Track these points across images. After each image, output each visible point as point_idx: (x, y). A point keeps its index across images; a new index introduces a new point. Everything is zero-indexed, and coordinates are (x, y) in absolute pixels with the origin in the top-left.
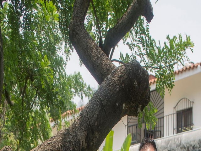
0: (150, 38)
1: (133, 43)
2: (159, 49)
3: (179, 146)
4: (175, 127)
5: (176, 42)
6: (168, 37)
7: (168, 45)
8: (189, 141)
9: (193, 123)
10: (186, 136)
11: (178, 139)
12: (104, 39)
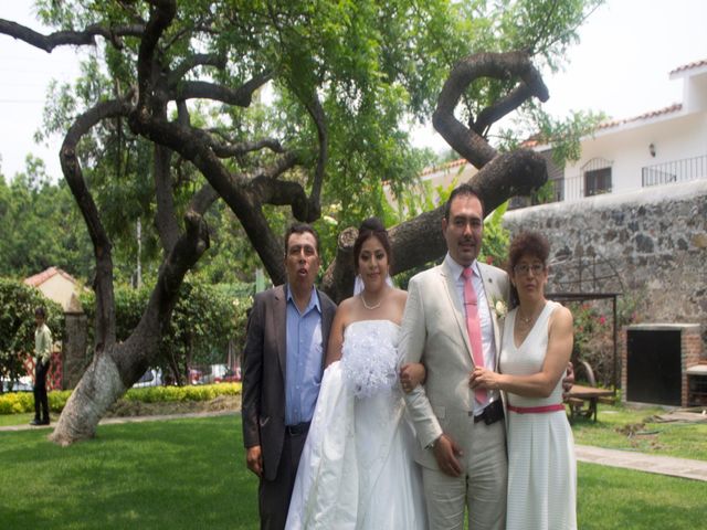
0: (541, 112)
1: (520, 118)
2: (558, 124)
3: (589, 211)
4: (583, 188)
6: (571, 111)
7: (573, 119)
8: (606, 205)
9: (612, 183)
10: (599, 200)
11: (587, 204)
12: (475, 116)
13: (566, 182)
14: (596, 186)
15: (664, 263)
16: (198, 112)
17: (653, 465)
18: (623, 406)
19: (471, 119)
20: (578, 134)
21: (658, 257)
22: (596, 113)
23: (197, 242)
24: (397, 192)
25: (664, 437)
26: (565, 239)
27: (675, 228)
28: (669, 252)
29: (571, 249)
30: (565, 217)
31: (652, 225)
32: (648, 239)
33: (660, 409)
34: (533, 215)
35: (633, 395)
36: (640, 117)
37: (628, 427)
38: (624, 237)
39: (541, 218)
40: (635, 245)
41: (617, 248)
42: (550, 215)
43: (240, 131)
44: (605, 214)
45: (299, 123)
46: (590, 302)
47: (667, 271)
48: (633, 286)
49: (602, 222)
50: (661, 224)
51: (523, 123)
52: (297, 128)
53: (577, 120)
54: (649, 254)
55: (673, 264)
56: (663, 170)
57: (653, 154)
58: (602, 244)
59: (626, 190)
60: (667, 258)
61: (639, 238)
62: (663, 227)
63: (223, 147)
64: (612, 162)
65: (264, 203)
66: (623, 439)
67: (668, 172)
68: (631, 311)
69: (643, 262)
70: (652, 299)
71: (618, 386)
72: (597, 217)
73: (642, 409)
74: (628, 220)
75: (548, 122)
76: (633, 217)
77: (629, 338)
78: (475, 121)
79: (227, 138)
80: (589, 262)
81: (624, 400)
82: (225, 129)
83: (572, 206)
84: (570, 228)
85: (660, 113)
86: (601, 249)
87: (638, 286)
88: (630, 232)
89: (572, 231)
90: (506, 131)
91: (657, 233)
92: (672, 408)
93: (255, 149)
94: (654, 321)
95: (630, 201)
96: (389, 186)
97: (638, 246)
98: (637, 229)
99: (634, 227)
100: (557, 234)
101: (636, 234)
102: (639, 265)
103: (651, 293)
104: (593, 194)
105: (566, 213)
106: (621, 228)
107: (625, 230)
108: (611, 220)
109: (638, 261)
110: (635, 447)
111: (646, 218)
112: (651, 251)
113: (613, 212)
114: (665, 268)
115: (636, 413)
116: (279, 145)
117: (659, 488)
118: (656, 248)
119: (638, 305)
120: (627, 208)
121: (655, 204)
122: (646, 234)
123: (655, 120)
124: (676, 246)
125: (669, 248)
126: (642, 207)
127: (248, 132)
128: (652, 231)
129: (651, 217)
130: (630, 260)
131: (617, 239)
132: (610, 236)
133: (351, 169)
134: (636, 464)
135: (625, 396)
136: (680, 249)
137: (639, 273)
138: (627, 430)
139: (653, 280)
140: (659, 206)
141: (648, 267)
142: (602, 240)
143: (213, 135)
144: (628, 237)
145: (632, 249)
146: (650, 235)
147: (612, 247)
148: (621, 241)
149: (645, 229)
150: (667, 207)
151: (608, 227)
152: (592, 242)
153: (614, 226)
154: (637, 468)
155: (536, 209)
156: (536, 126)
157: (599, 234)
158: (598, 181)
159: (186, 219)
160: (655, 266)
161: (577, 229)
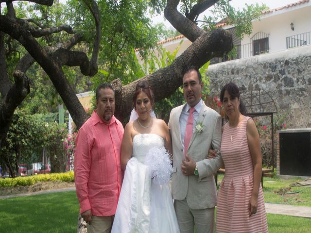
0: (230, 7)
1: (216, 10)
2: (238, 12)
3: (256, 63)
4: (252, 51)
5: (254, 7)
6: (246, 4)
7: (246, 9)
8: (266, 60)
9: (269, 47)
10: (262, 57)
11: (255, 59)
12: (189, 9)
13: (242, 47)
14: (260, 48)
15: (300, 93)
16: (21, 8)
17: (297, 212)
18: (278, 177)
19: (187, 11)
20: (250, 19)
21: (296, 89)
22: (260, 5)
23: (22, 89)
24: (144, 55)
25: (302, 195)
26: (242, 81)
27: (306, 72)
28: (303, 86)
29: (246, 86)
30: (242, 68)
31: (293, 71)
32: (291, 78)
33: (299, 178)
34: (223, 67)
35: (284, 171)
36: (285, 7)
37: (281, 190)
38: (277, 79)
39: (227, 69)
40: (283, 83)
41: (273, 85)
42: (233, 67)
43: (47, 21)
44: (265, 65)
45: (83, 15)
46: (258, 117)
47: (302, 98)
48: (282, 107)
49: (264, 70)
50: (298, 70)
51: (218, 13)
52: (82, 18)
53: (249, 10)
54: (291, 88)
55: (305, 93)
56: (299, 39)
57: (293, 29)
58: (264, 83)
59: (277, 51)
60: (302, 90)
61: (285, 79)
62: (299, 72)
63: (36, 30)
64: (269, 34)
65: (63, 65)
66: (278, 197)
67: (302, 39)
68: (281, 122)
69: (288, 93)
70: (293, 115)
71: (275, 166)
72: (261, 68)
73: (289, 179)
74: (279, 68)
75: (233, 12)
76: (281, 67)
77: (280, 138)
78: (189, 12)
79: (39, 25)
80: (256, 94)
81: (278, 174)
82: (37, 19)
83: (246, 61)
84: (245, 74)
85: (296, 4)
86: (263, 86)
87: (285, 107)
88: (280, 75)
89: (246, 76)
90: (208, 18)
91: (296, 75)
92: (306, 178)
93: (56, 32)
94: (294, 128)
95: (280, 57)
96: (138, 52)
97: (285, 84)
98: (284, 74)
99: (282, 72)
100: (237, 78)
101: (284, 76)
102: (286, 95)
103: (293, 111)
104: (258, 54)
105: (242, 65)
106: (275, 73)
107: (277, 74)
108: (269, 68)
109: (285, 92)
110: (285, 202)
111: (289, 67)
112: (292, 86)
113: (270, 64)
114: (301, 96)
115: (286, 182)
116: (71, 28)
117: (301, 226)
118: (295, 84)
119: (286, 118)
120: (278, 61)
121: (295, 59)
122: (289, 76)
123: (294, 8)
124: (307, 83)
125: (303, 84)
126: (287, 61)
127: (52, 21)
128: (293, 74)
129: (292, 66)
130: (280, 92)
131: (272, 80)
132: (269, 78)
133: (115, 42)
134: (287, 212)
135: (279, 172)
136: (309, 84)
137: (286, 100)
138: (281, 192)
139: (294, 103)
140: (297, 60)
141: (291, 96)
142: (264, 80)
143: (30, 23)
144: (279, 79)
145: (282, 85)
146: (292, 77)
147: (270, 85)
148: (275, 81)
149: (289, 73)
150: (302, 60)
151: (267, 73)
152: (258, 82)
153: (271, 72)
154: (288, 214)
155: (225, 63)
156: (225, 14)
157: (262, 77)
158: (261, 46)
159: (15, 75)
160: (295, 95)
161: (249, 74)
